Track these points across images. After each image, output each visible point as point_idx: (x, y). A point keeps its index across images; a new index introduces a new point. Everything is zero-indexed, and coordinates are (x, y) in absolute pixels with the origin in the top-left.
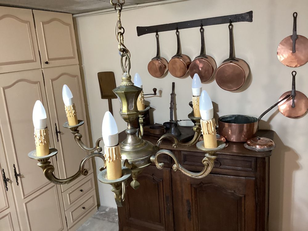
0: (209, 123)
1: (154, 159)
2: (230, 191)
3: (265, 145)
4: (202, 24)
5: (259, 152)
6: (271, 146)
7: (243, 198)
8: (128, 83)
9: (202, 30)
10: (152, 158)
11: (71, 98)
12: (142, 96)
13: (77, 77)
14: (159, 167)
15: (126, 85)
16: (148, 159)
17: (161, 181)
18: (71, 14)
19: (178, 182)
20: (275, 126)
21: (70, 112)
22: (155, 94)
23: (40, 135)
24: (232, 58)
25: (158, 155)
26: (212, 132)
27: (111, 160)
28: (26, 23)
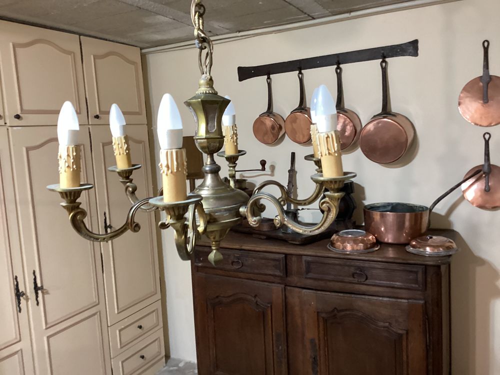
0: (330, 136)
1: (246, 210)
2: (381, 324)
3: (441, 246)
4: (338, 61)
5: (430, 256)
6: (449, 248)
7: (405, 337)
8: (209, 89)
9: (339, 71)
10: (242, 210)
11: (124, 126)
12: (234, 133)
13: (143, 143)
14: (254, 223)
15: (204, 92)
16: (235, 209)
17: (268, 307)
18: (139, 49)
19: (297, 309)
20: (458, 222)
21: (120, 147)
22: (264, 169)
23: (67, 154)
24: (386, 110)
25: (251, 202)
26: (335, 151)
27: (170, 171)
28: (69, 55)
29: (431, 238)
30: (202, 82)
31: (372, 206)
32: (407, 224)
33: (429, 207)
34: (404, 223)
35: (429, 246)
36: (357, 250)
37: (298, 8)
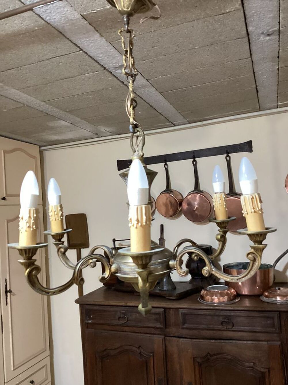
0: (254, 197)
1: (175, 263)
2: (247, 364)
4: (194, 156)
5: (281, 304)
7: (267, 374)
9: (195, 163)
10: (171, 263)
11: (59, 196)
14: (183, 274)
16: (166, 262)
17: (151, 356)
18: (38, 147)
19: (175, 356)
21: (56, 213)
23: (28, 216)
24: (232, 191)
26: (259, 209)
27: (140, 224)
29: (279, 289)
30: (135, 157)
31: (229, 265)
32: (258, 278)
33: (272, 265)
35: (279, 295)
36: (224, 302)
37: (165, 117)
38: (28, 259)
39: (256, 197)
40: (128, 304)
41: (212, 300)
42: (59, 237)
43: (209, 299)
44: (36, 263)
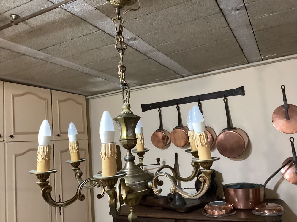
1: (152, 184)
3: (274, 210)
4: (199, 99)
5: (269, 217)
8: (128, 111)
9: (200, 105)
10: (149, 184)
11: (76, 135)
12: (142, 138)
13: (85, 151)
14: (157, 192)
15: (125, 113)
16: (145, 183)
18: (85, 96)
21: (73, 148)
22: (159, 164)
23: (43, 151)
24: (230, 126)
26: (205, 144)
27: (107, 156)
28: (44, 100)
29: (267, 204)
30: (124, 107)
31: (228, 185)
32: (251, 196)
33: (263, 185)
34: (249, 195)
35: (267, 210)
36: (222, 214)
37: (174, 72)
38: (43, 182)
39: (203, 134)
40: (148, 216)
41: (214, 213)
42: (76, 165)
43: (210, 213)
44: (49, 184)
